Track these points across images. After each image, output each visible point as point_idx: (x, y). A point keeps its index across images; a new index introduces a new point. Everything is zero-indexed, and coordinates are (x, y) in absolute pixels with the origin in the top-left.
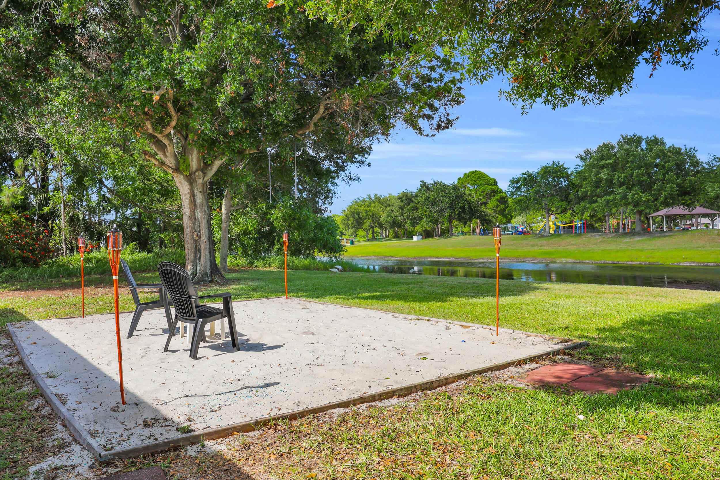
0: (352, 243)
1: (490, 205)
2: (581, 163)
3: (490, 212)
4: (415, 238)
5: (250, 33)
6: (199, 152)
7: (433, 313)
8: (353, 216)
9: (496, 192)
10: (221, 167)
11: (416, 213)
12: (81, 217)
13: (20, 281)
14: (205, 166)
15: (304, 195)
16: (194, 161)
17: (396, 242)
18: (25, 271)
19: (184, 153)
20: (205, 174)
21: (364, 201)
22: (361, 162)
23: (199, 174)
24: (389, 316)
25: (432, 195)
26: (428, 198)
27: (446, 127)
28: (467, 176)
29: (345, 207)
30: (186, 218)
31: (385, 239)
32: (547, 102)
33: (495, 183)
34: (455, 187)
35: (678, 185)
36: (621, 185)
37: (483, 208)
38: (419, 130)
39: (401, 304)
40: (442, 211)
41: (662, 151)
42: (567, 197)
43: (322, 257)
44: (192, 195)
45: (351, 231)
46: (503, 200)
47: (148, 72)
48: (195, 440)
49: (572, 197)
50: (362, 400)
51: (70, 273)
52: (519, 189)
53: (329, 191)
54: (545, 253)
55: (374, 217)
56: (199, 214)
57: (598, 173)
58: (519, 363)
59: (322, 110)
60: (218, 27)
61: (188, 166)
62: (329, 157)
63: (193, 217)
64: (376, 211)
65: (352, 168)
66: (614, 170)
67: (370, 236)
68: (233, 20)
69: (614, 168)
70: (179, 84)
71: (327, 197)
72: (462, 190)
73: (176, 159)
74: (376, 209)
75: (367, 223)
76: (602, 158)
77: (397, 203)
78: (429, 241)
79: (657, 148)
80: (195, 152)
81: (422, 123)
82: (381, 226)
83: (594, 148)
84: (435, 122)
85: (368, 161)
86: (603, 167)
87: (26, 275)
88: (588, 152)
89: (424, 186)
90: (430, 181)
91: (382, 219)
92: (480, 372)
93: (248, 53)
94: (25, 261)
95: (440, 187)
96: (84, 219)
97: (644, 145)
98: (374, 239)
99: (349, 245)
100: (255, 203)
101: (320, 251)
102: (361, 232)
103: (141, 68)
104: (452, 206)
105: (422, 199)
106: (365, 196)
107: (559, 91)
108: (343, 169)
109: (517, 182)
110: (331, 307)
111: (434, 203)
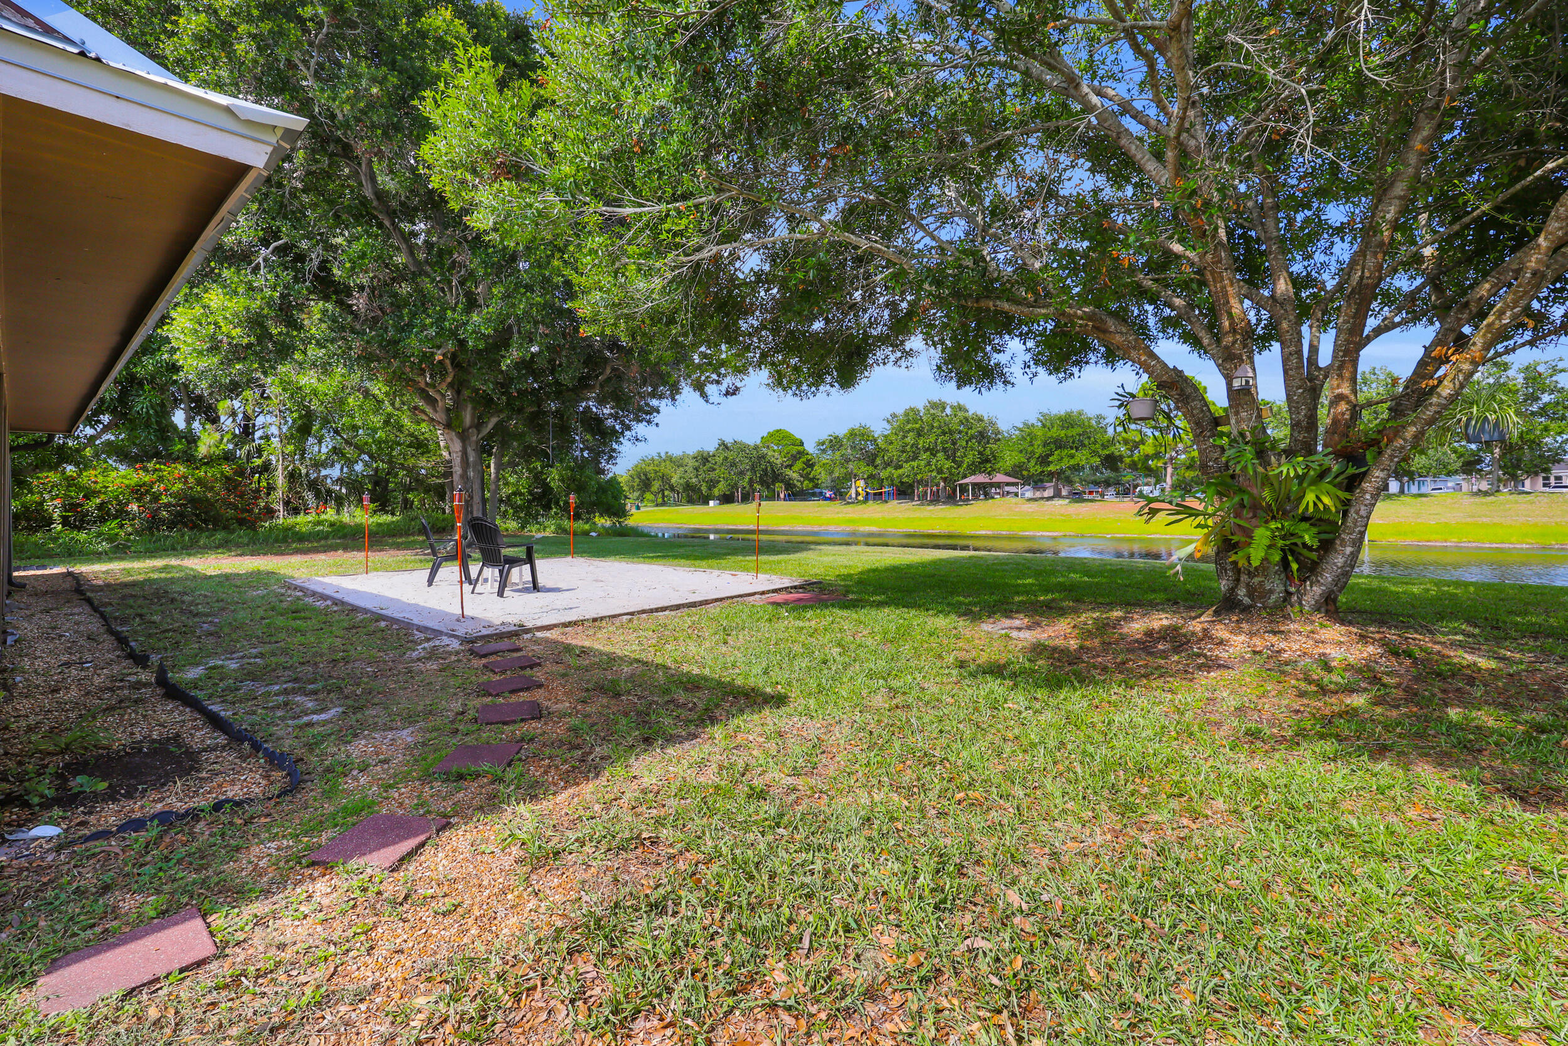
0: (638, 508)
1: (795, 468)
2: (888, 427)
3: (795, 475)
4: (711, 503)
5: (539, 304)
6: (474, 408)
7: (711, 567)
8: (639, 477)
9: (801, 453)
10: (497, 424)
11: (712, 475)
12: (304, 471)
13: (238, 545)
14: (478, 425)
15: (586, 454)
16: (467, 417)
17: (690, 508)
18: (242, 534)
19: (458, 406)
20: (479, 432)
21: (653, 460)
22: (649, 422)
23: (473, 431)
24: (671, 569)
25: (731, 455)
26: (726, 458)
27: (734, 394)
28: (771, 435)
29: (630, 466)
30: (456, 478)
31: (677, 503)
32: (795, 394)
33: (802, 444)
34: (756, 448)
35: (980, 453)
36: (926, 450)
37: (788, 472)
38: (704, 395)
39: (683, 561)
40: (742, 473)
41: (967, 419)
42: (873, 461)
43: (603, 521)
44: (464, 453)
45: (636, 494)
46: (810, 464)
47: (432, 332)
48: (528, 631)
49: (878, 461)
50: (643, 612)
51: (301, 538)
52: (824, 451)
53: (614, 450)
54: (849, 521)
55: (665, 479)
56: (471, 474)
57: (905, 437)
58: (763, 593)
59: (608, 371)
60: (507, 296)
61: (462, 422)
62: (616, 417)
63: (464, 476)
64: (667, 471)
65: (640, 429)
66: (919, 435)
67: (660, 500)
68: (523, 290)
69: (919, 433)
70: (462, 343)
71: (611, 457)
72: (765, 450)
73: (448, 415)
74: (666, 469)
75: (656, 485)
76: (908, 422)
77: (692, 463)
78: (727, 507)
79: (961, 414)
80: (469, 409)
81: (711, 389)
82: (672, 489)
83: (900, 411)
84: (723, 388)
85: (656, 420)
86: (909, 431)
87: (246, 540)
88: (894, 416)
89: (724, 446)
90: (729, 440)
91: (673, 481)
92: (732, 597)
93: (536, 323)
94: (241, 522)
95: (741, 447)
96: (307, 475)
97: (948, 411)
98: (664, 504)
99: (634, 511)
100: (528, 462)
101: (601, 515)
102: (648, 496)
103: (424, 327)
104: (753, 469)
105: (719, 460)
106: (655, 454)
107: (804, 387)
108: (629, 428)
109: (823, 443)
110: (616, 564)
111: (733, 464)
